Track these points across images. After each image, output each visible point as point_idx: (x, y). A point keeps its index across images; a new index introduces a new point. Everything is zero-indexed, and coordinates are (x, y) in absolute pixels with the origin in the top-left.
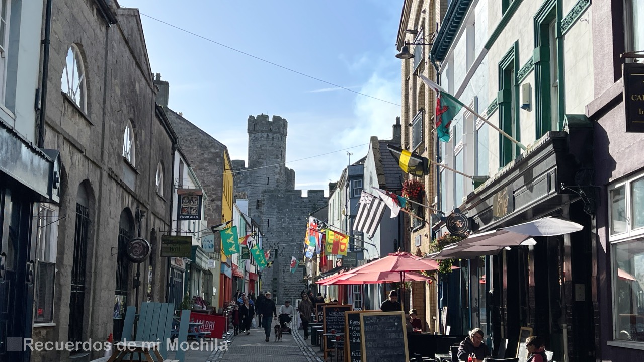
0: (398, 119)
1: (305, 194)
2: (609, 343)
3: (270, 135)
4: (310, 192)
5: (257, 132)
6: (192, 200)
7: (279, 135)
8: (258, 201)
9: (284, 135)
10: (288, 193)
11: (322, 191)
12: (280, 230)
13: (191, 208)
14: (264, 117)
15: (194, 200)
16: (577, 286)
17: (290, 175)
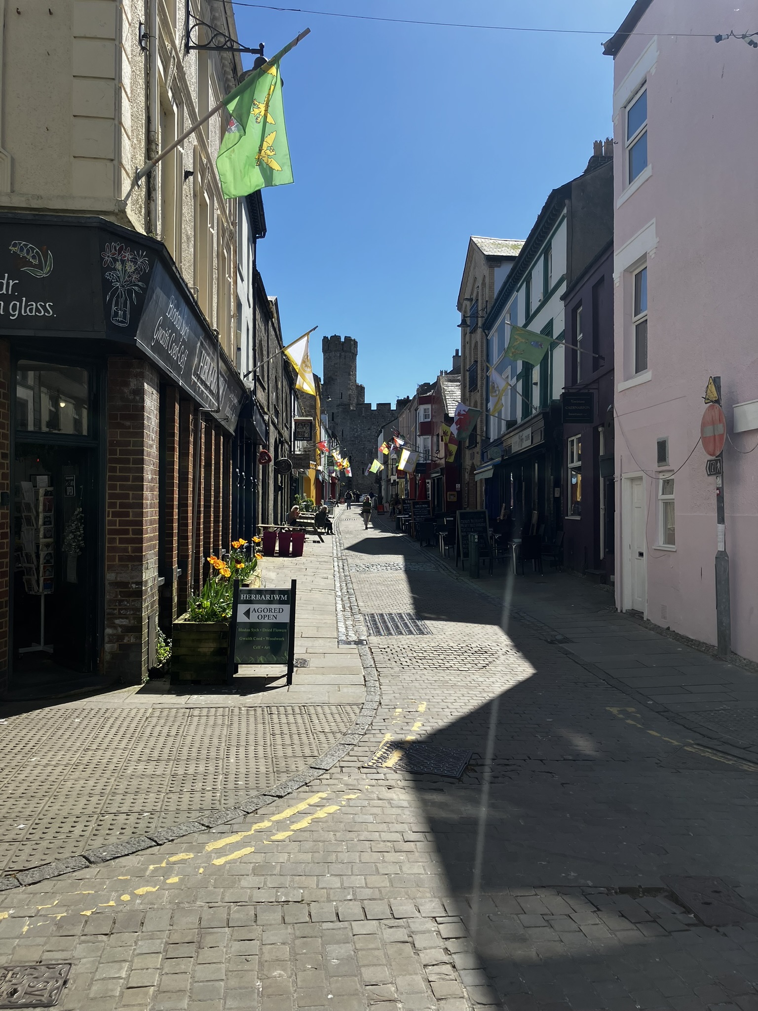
0: (457, 351)
1: (374, 407)
2: (566, 518)
3: (343, 354)
4: (378, 405)
5: (331, 351)
6: (304, 426)
7: (350, 354)
8: (333, 413)
9: (355, 355)
10: (359, 406)
11: (390, 404)
12: (353, 439)
13: (304, 432)
14: (336, 338)
15: (306, 426)
16: (556, 489)
17: (361, 390)
